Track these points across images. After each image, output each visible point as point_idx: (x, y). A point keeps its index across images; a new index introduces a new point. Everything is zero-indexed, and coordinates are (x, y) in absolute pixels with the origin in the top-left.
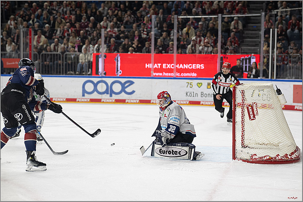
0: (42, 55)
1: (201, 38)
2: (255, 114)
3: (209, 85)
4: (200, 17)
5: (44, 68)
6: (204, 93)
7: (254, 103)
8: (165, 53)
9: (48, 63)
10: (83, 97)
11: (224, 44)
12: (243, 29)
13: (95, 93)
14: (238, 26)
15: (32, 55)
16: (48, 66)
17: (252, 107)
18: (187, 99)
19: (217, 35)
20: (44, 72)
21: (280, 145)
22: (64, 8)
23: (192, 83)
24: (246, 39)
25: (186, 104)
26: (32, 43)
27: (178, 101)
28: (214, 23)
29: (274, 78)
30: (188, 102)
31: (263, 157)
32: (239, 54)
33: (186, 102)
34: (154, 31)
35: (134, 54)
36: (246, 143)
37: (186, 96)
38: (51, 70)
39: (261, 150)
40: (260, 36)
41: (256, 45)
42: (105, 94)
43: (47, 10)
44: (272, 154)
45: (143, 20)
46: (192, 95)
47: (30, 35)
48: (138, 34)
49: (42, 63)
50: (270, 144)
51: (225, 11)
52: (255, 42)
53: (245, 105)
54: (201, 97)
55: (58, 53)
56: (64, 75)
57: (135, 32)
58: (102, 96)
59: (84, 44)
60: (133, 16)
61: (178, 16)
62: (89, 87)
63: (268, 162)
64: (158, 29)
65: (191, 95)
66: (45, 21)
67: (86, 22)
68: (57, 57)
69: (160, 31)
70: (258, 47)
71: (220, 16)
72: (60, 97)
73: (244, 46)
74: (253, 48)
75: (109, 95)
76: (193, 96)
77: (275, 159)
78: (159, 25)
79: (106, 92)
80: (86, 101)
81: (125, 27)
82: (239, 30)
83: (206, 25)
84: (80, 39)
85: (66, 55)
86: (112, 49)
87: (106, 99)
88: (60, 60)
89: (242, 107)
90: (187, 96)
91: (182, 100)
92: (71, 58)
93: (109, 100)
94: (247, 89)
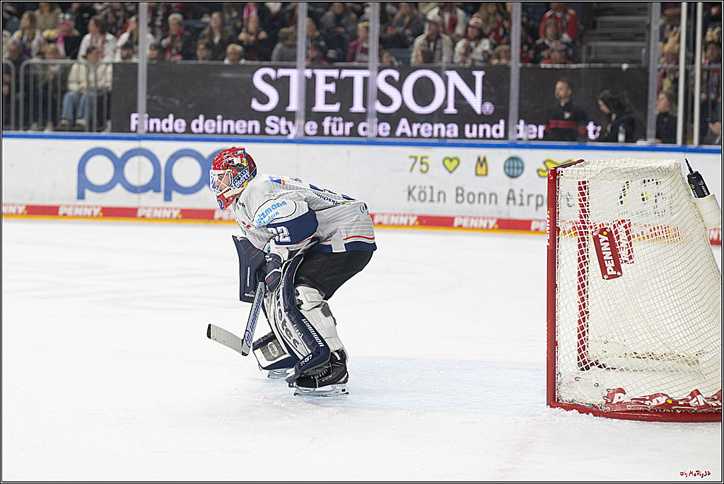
1: (456, 13)
3: (482, 166)
6: (467, 191)
10: (81, 202)
13: (119, 187)
17: (610, 235)
18: (412, 210)
21: (702, 359)
24: (605, 15)
25: (408, 224)
27: (383, 215)
29: (692, 144)
30: (413, 220)
31: (645, 400)
32: (579, 66)
33: (407, 218)
35: (244, 65)
37: (409, 199)
39: (640, 375)
40: (649, 6)
41: (637, 35)
42: (151, 193)
44: (676, 389)
46: (429, 197)
50: (670, 357)
52: (633, 25)
53: (588, 230)
54: (457, 201)
55: (3, 60)
56: (21, 132)
58: (139, 199)
59: (85, 31)
62: (100, 170)
63: (661, 413)
65: (422, 197)
70: (642, 41)
73: (599, 40)
75: (161, 196)
76: (432, 201)
77: (685, 405)
79: (153, 186)
80: (89, 213)
85: (28, 66)
87: (154, 208)
89: (579, 237)
90: (411, 198)
91: (396, 212)
93: (160, 211)
94: (594, 178)
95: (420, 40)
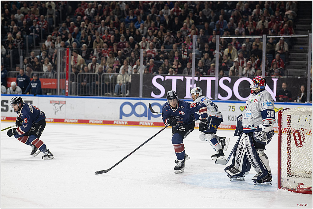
0: (79, 75)
1: (244, 59)
2: (303, 141)
4: (244, 37)
5: (81, 88)
7: (301, 129)
8: (206, 75)
9: (85, 83)
10: (121, 120)
11: (268, 66)
12: (289, 51)
13: (133, 115)
14: (283, 46)
15: (69, 76)
16: (85, 87)
17: (299, 133)
18: (229, 124)
19: (261, 57)
20: (81, 93)
22: (102, 27)
23: (234, 106)
24: (292, 61)
25: (228, 128)
26: (69, 63)
28: (258, 44)
30: (230, 127)
31: (310, 187)
32: (284, 77)
33: (228, 126)
34: (195, 52)
36: (292, 171)
37: (228, 120)
38: (88, 91)
40: (307, 58)
41: (303, 67)
42: (144, 117)
43: (85, 29)
45: (183, 40)
46: (235, 120)
47: (68, 55)
48: (178, 55)
49: (79, 84)
51: (270, 31)
52: (302, 64)
53: (291, 131)
55: (96, 73)
56: (101, 97)
57: (175, 52)
58: (140, 119)
59: (122, 64)
60: (172, 36)
61: (220, 36)
62: (127, 109)
64: (199, 50)
65: (233, 120)
66: (83, 41)
67: (125, 42)
68: (95, 78)
69: (201, 52)
70: (305, 69)
71: (264, 37)
72: (96, 119)
73: (290, 69)
74: (300, 70)
75: (147, 118)
78: (200, 45)
79: (144, 115)
80: (124, 123)
81: (165, 48)
82: (285, 51)
83: (249, 46)
84: (118, 59)
85: (104, 75)
86: (151, 70)
87: (145, 122)
88: (97, 80)
89: (289, 133)
90: (229, 120)
91: (224, 124)
92: (109, 79)
93: (147, 123)
94: (293, 114)
95: (232, 68)
